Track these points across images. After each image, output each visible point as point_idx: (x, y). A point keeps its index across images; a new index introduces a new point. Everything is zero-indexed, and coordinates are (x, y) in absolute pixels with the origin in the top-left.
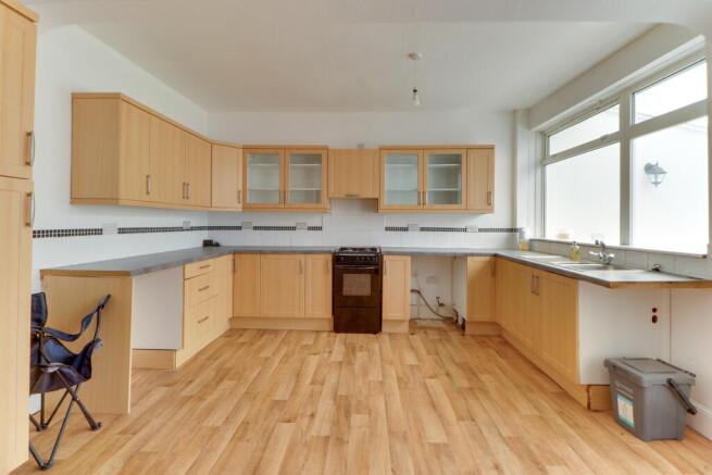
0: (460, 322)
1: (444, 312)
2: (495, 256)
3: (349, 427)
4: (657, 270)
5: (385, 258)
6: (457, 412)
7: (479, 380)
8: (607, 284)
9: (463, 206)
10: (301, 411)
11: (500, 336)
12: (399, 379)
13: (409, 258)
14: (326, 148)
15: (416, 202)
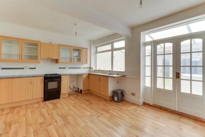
0: (80, 91)
1: (75, 90)
2: (89, 74)
3: (68, 120)
4: (118, 74)
5: (62, 76)
6: (90, 108)
7: (90, 102)
8: (114, 77)
9: (81, 62)
10: (52, 122)
11: (89, 93)
12: (73, 107)
13: (69, 76)
14: (40, 42)
15: (69, 61)
